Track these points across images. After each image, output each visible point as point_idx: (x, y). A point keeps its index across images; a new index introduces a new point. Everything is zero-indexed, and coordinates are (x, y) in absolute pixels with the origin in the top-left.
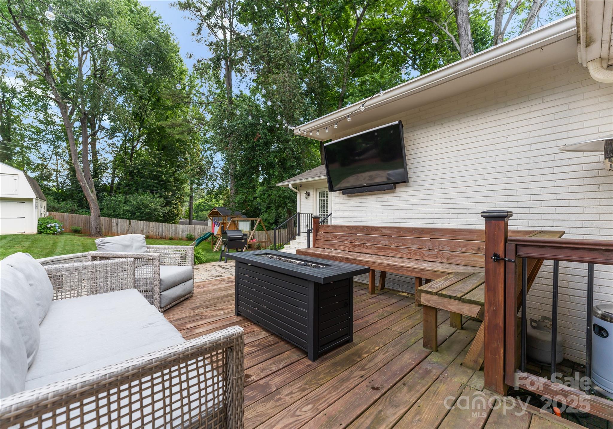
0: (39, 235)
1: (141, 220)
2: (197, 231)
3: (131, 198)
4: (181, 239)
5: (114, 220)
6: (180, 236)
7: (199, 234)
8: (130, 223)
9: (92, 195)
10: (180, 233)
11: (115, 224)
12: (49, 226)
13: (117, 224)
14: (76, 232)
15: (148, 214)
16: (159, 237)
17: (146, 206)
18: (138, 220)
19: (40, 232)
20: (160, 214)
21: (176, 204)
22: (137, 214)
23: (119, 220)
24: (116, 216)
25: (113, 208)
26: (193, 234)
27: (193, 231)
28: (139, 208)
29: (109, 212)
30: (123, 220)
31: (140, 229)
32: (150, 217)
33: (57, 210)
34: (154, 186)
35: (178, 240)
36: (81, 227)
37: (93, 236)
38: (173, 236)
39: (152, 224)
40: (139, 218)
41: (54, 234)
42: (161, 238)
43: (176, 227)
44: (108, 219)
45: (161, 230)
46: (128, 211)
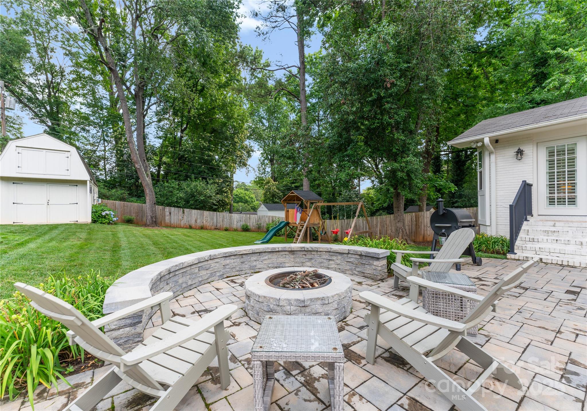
0: (94, 225)
1: (195, 209)
2: (252, 221)
3: (184, 184)
4: (236, 230)
5: (167, 209)
6: (234, 226)
7: (254, 224)
8: (183, 212)
9: (147, 179)
10: (235, 223)
11: (168, 213)
12: (104, 214)
13: (170, 213)
14: (129, 222)
15: (202, 202)
16: (213, 227)
17: (200, 194)
18: (192, 208)
19: (94, 221)
20: (215, 202)
21: (226, 192)
22: (192, 202)
23: (173, 209)
24: (169, 205)
25: (166, 195)
26: (248, 225)
27: (248, 221)
28: (193, 196)
29: (162, 199)
30: (176, 209)
31: (194, 219)
32: (204, 206)
33: (108, 198)
34: (205, 172)
35: (233, 231)
36: (133, 217)
37: (148, 226)
38: (228, 226)
39: (206, 213)
40: (193, 207)
41: (109, 223)
42: (216, 229)
43: (231, 216)
44: (161, 207)
45: (215, 219)
46: (181, 198)
